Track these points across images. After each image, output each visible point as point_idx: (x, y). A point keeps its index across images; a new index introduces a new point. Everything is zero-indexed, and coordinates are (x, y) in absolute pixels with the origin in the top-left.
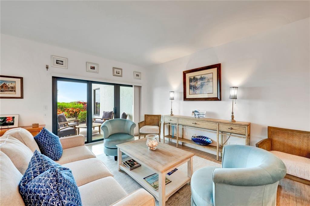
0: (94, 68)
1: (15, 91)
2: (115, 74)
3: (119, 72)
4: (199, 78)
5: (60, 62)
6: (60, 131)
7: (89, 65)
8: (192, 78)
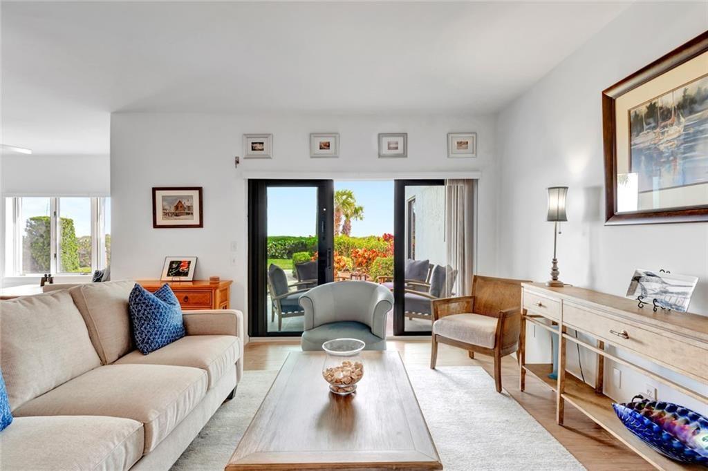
0: (329, 146)
1: (192, 214)
2: (385, 151)
3: (397, 143)
4: (676, 104)
5: (258, 145)
6: (289, 297)
7: (316, 139)
8: (643, 110)
